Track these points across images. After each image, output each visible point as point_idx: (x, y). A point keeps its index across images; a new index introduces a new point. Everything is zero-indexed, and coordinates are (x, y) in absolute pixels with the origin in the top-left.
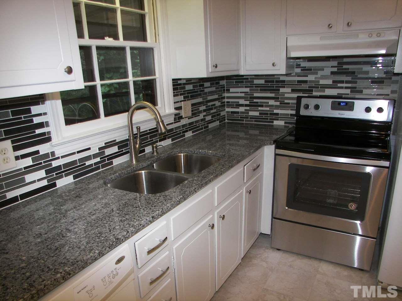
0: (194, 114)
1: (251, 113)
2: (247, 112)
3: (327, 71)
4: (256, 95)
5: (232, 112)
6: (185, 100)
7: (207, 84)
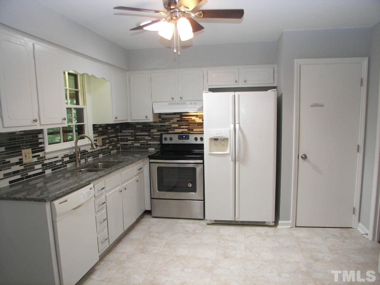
0: (104, 144)
1: (136, 145)
2: (133, 144)
3: (175, 120)
4: (137, 134)
5: (124, 145)
6: (99, 136)
7: (109, 128)
